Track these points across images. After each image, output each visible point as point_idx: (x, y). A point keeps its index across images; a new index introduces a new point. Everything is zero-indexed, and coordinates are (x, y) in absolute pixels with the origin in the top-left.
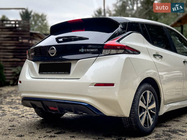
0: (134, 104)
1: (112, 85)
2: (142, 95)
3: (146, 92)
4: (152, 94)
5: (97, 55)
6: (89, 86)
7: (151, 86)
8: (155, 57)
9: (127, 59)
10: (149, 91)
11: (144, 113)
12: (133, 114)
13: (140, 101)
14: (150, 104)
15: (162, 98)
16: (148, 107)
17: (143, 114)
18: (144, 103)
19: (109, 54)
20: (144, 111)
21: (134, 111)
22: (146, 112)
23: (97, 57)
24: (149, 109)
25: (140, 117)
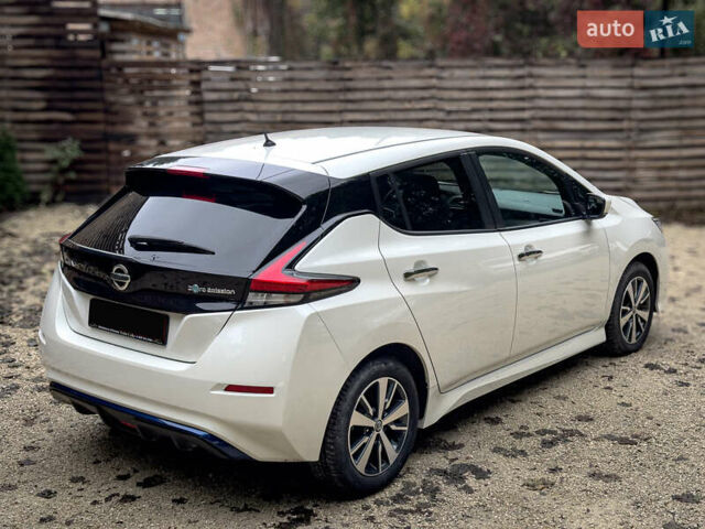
0: (336, 428)
1: (269, 390)
2: (362, 396)
3: (377, 385)
4: (397, 382)
5: (233, 306)
6: (212, 390)
7: (391, 364)
8: (413, 280)
9: (311, 317)
10: (387, 379)
11: (366, 439)
12: (332, 450)
13: (356, 414)
14: (388, 411)
15: (432, 383)
16: (383, 417)
17: (364, 445)
18: (369, 415)
19: (266, 306)
20: (369, 434)
21: (333, 444)
22: (374, 434)
23: (234, 310)
24: (384, 423)
25: (352, 453)
